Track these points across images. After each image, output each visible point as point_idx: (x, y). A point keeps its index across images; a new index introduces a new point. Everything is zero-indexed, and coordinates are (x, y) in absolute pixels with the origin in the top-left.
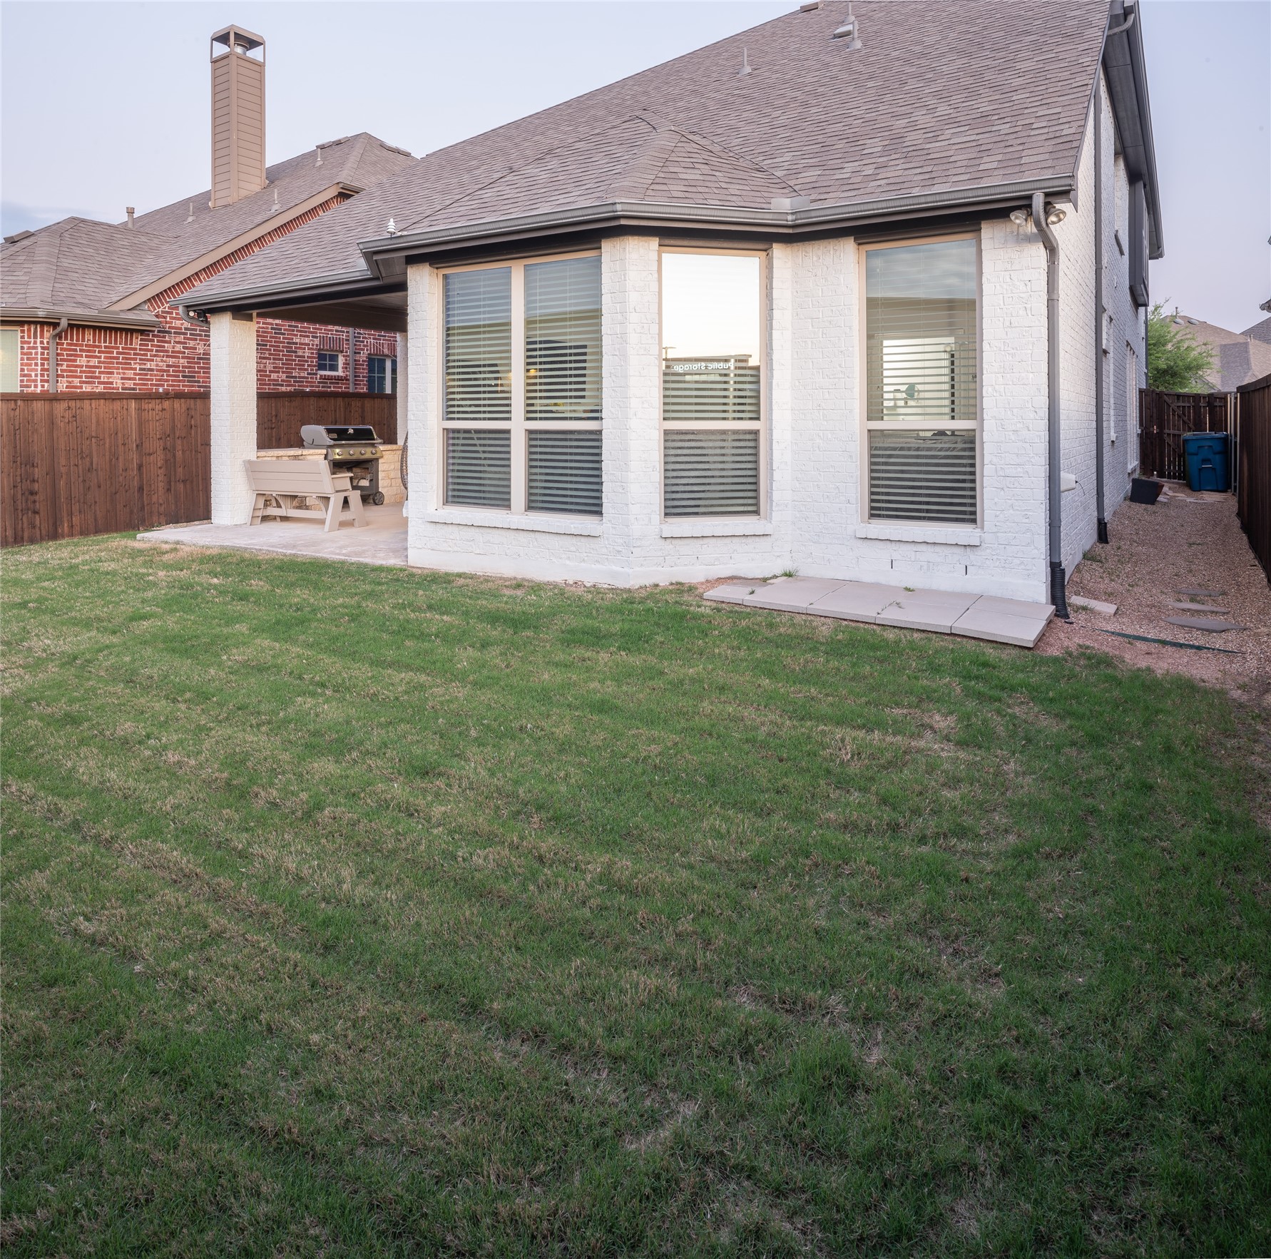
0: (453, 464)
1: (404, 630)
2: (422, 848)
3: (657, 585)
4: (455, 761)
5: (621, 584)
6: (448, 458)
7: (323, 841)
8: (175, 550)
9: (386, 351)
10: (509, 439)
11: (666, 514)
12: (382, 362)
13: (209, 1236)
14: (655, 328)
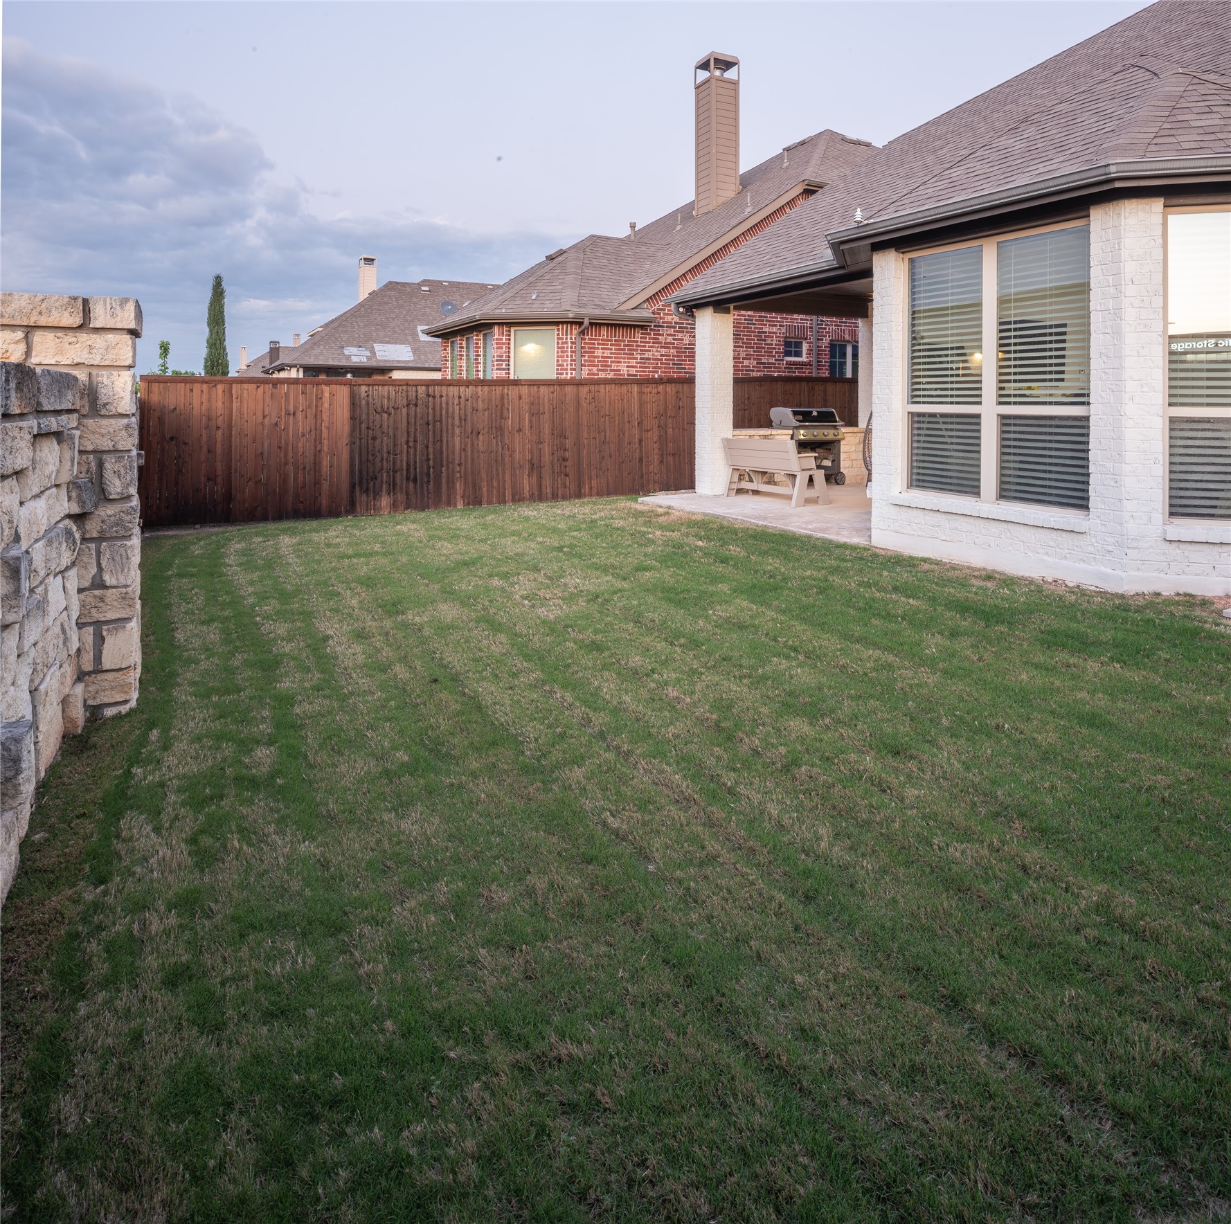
0: (918, 448)
1: (869, 608)
2: (897, 825)
3: (1159, 594)
4: (926, 747)
5: (1111, 588)
6: (912, 442)
7: (801, 796)
8: (668, 513)
9: (847, 337)
10: (979, 424)
11: (1171, 514)
12: (843, 348)
13: (713, 1123)
14: (1159, 301)
